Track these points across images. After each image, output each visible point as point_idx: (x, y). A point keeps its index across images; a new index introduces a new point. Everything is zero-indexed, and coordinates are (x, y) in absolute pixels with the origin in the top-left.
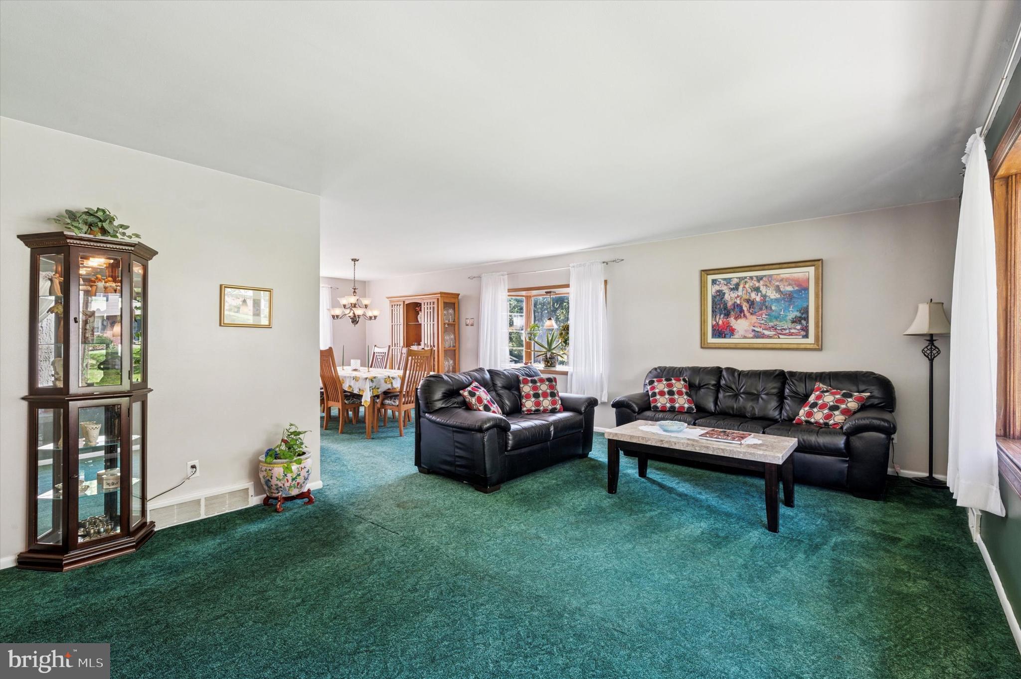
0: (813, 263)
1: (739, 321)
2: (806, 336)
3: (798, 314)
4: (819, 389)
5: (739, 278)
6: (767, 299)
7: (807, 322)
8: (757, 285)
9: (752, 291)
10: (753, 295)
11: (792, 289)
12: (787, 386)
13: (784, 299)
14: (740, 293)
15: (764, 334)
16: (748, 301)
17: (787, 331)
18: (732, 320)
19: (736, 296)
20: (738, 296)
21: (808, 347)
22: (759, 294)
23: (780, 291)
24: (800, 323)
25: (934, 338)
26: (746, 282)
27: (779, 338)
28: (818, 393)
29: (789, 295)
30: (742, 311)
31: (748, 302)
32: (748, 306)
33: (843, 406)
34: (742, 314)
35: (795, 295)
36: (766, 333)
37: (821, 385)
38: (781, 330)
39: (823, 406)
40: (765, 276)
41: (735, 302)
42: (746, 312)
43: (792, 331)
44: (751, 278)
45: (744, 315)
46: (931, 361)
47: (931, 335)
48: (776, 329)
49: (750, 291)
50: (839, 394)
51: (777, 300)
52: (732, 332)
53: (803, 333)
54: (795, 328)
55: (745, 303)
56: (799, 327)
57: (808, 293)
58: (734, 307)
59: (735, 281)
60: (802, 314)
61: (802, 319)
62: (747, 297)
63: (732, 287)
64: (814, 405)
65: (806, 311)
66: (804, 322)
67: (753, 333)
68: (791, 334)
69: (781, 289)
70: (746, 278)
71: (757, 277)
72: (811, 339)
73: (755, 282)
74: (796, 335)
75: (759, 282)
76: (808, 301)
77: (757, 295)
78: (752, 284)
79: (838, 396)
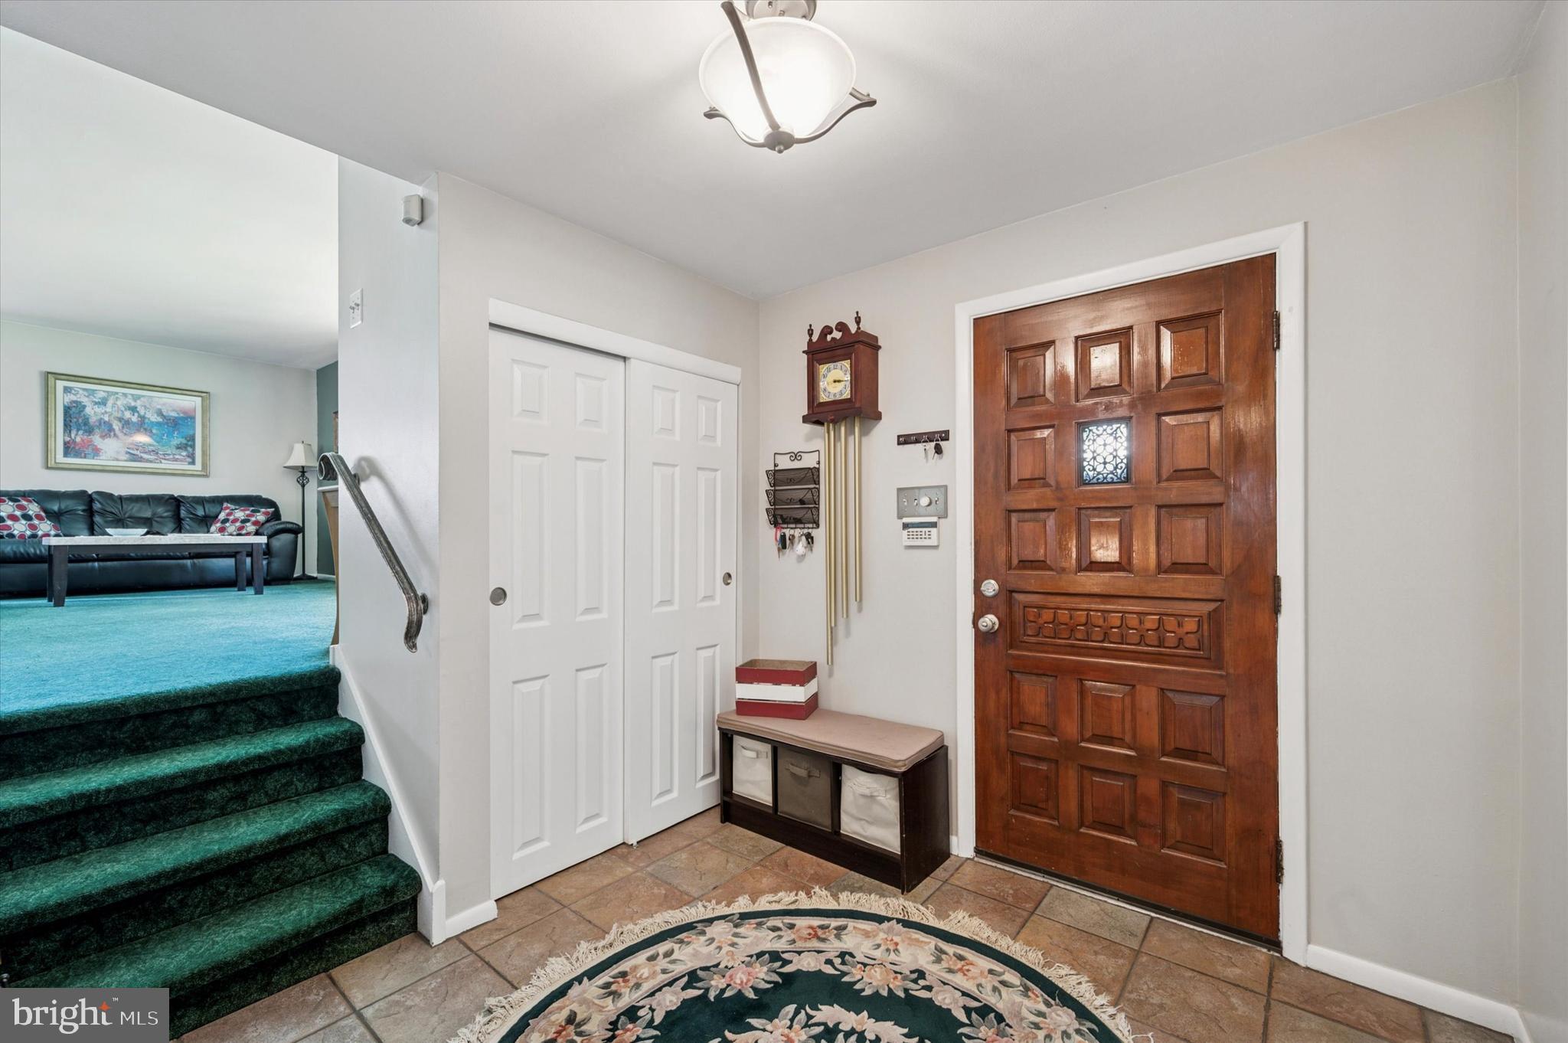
0: (200, 394)
1: (107, 440)
2: (193, 463)
3: (184, 441)
4: (227, 508)
5: (108, 392)
6: (147, 421)
7: (194, 450)
8: (133, 404)
9: (126, 409)
10: (128, 415)
11: (177, 415)
12: (182, 508)
13: (167, 423)
14: (109, 410)
15: (141, 457)
16: (120, 419)
17: (171, 457)
18: (97, 439)
19: (103, 411)
20: (106, 412)
21: (195, 473)
22: (136, 414)
23: (163, 415)
24: (186, 450)
25: (305, 470)
26: (117, 399)
27: (161, 462)
28: (227, 511)
29: (174, 420)
30: (111, 429)
31: (120, 421)
32: (120, 425)
33: (253, 519)
34: (112, 434)
35: (180, 422)
36: (145, 456)
37: (229, 505)
38: (164, 454)
39: (235, 521)
40: (143, 396)
41: (101, 419)
42: (117, 432)
43: (177, 457)
44: (125, 395)
45: (115, 435)
46: (303, 486)
47: (303, 467)
48: (157, 453)
49: (123, 409)
50: (248, 510)
51: (158, 424)
52: (96, 452)
53: (190, 460)
54: (180, 455)
55: (116, 422)
56: (184, 454)
57: (194, 422)
58: (100, 424)
59: (102, 395)
60: (188, 441)
61: (188, 444)
62: (119, 415)
63: (97, 400)
64: (225, 521)
65: (192, 438)
66: (190, 449)
67: (127, 456)
68: (176, 460)
69: (164, 414)
70: (117, 393)
71: (132, 395)
72: (198, 466)
73: (130, 401)
74: (181, 461)
75: (135, 401)
76: (194, 429)
77: (133, 415)
78: (125, 402)
79: (248, 512)
